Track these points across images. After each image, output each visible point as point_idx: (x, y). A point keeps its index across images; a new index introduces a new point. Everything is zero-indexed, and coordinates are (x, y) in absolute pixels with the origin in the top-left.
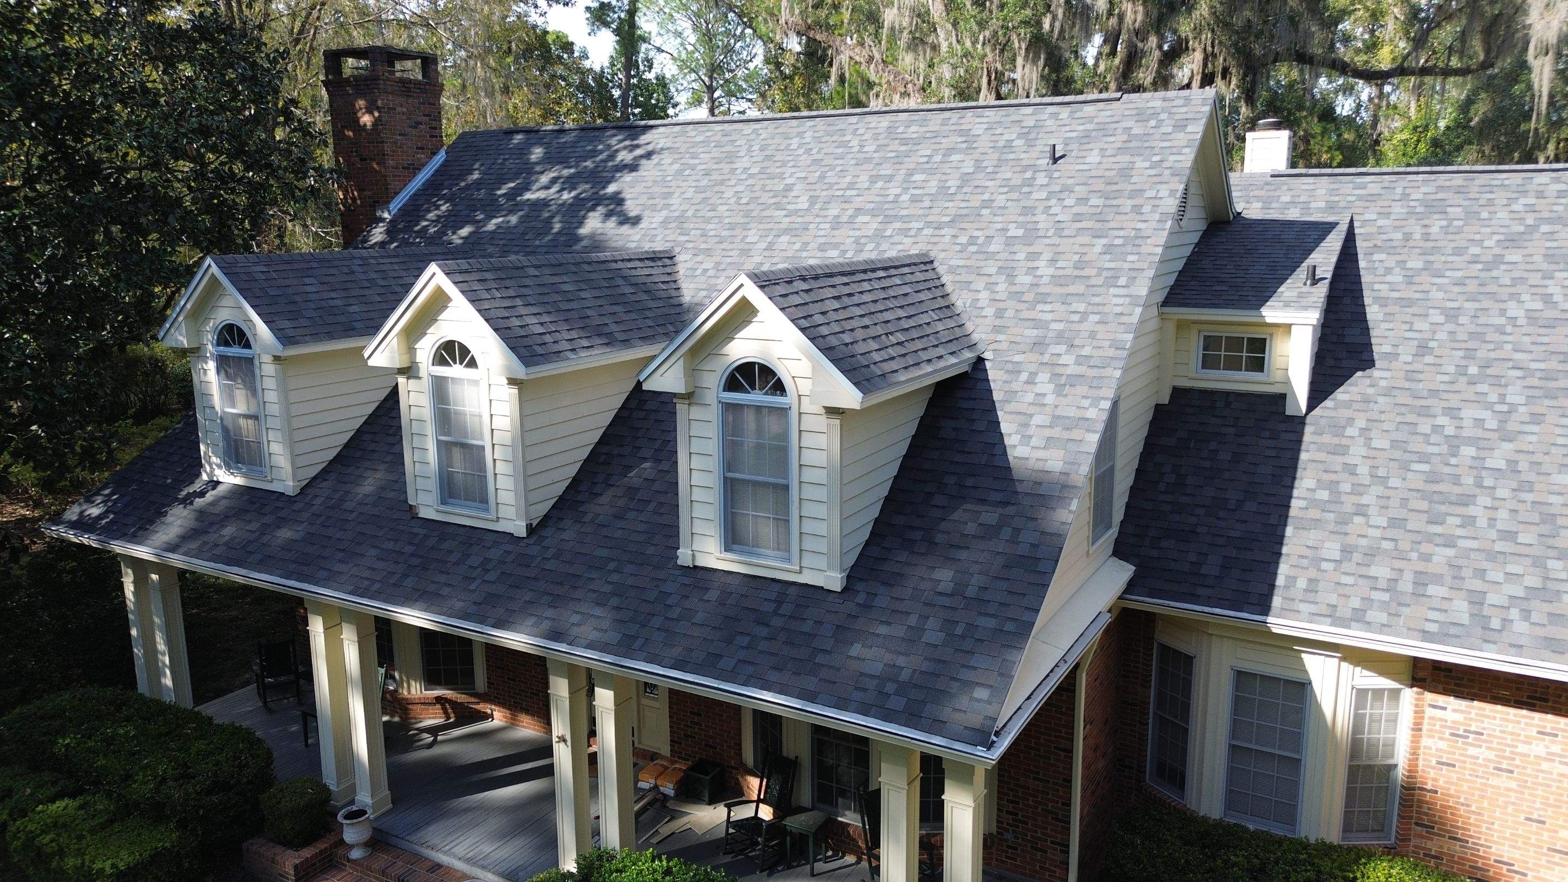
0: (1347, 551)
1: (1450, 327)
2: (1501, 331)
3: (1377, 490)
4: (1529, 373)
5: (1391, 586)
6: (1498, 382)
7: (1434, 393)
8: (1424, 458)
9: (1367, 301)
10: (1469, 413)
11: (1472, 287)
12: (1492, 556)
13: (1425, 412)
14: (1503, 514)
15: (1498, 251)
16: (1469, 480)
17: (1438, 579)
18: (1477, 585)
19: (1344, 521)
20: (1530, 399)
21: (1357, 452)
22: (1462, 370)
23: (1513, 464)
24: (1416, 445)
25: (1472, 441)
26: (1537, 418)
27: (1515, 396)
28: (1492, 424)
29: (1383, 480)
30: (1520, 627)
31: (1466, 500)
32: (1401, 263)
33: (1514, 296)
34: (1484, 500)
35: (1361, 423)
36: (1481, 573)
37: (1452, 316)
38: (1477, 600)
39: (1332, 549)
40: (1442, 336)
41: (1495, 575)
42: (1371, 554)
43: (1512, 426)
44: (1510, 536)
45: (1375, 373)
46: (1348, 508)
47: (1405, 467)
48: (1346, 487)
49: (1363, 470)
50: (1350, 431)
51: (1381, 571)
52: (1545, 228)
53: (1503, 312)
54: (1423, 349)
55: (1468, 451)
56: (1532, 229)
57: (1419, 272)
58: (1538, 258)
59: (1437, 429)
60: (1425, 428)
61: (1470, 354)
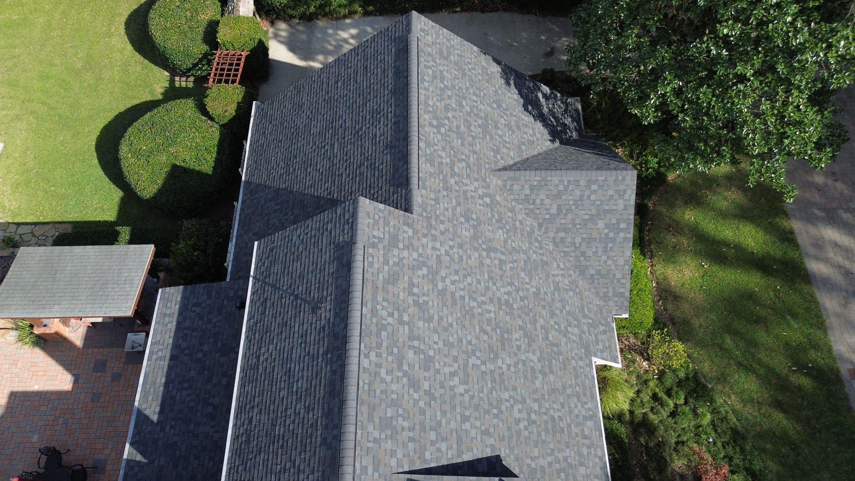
0: (582, 464)
1: (472, 419)
2: (472, 397)
3: (556, 454)
4: (493, 388)
5: (589, 447)
6: (500, 401)
7: (509, 429)
8: (539, 434)
9: (459, 460)
10: (517, 415)
11: (447, 407)
12: (571, 412)
13: (519, 433)
14: (555, 406)
15: (421, 393)
16: (545, 417)
17: (583, 430)
18: (581, 418)
19: (570, 466)
20: (507, 390)
21: (542, 462)
22: (496, 416)
23: (535, 401)
24: (534, 437)
25: (529, 415)
26: (515, 389)
27: (506, 396)
28: (520, 406)
29: (552, 451)
30: (590, 405)
31: (553, 418)
32: (433, 443)
33: (452, 388)
34: (552, 412)
35: (528, 461)
36: (577, 416)
37: (465, 419)
38: (586, 418)
39: (582, 470)
40: (478, 424)
41: (576, 411)
42: (581, 455)
43: (519, 398)
44: (562, 405)
45: (502, 455)
46: (566, 465)
47: (544, 442)
48: (558, 466)
49: (550, 459)
50: (533, 465)
51: (585, 451)
52: (405, 367)
53: (462, 395)
54: (486, 433)
55: (533, 416)
56: (405, 374)
57: (438, 434)
58: (426, 374)
59: (526, 428)
60: (526, 433)
61: (488, 412)
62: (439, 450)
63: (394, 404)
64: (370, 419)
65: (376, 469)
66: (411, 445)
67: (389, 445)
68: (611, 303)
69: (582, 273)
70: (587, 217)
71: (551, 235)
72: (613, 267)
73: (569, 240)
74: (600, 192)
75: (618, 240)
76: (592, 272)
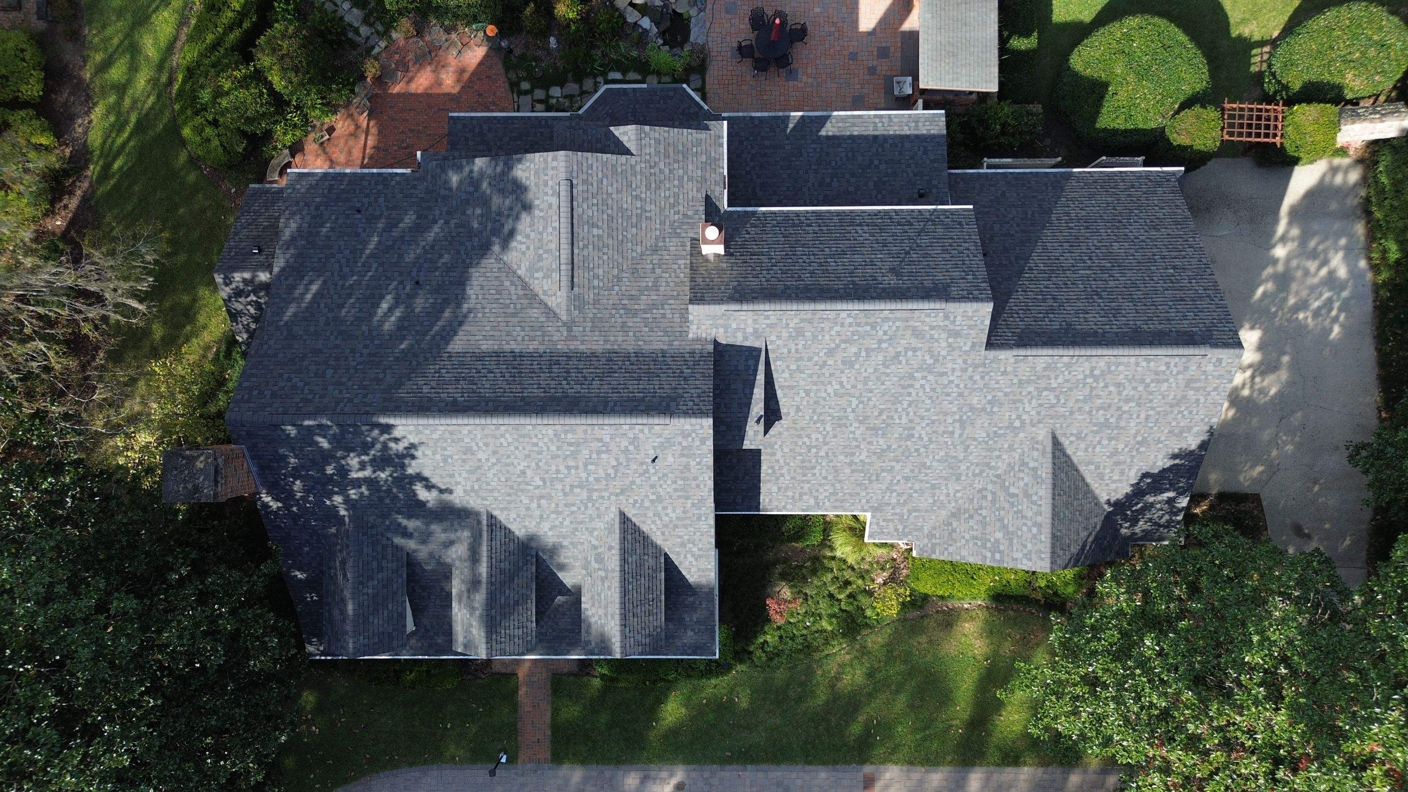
0: (779, 489)
1: (807, 398)
2: (824, 399)
3: (786, 467)
4: (833, 418)
5: (793, 498)
6: (823, 422)
7: (802, 429)
8: (800, 454)
9: (777, 387)
10: (814, 436)
11: (815, 378)
12: (820, 485)
13: (800, 436)
14: (824, 471)
15: (825, 358)
16: (814, 461)
17: (806, 494)
18: (816, 494)
19: (777, 479)
20: (834, 429)
21: (779, 455)
22: (811, 418)
23: (827, 453)
24: (798, 449)
25: (815, 447)
26: (835, 436)
27: (829, 428)
28: (821, 440)
29: (788, 464)
30: (827, 504)
31: (814, 468)
32: (788, 367)
33: (830, 383)
34: (818, 467)
35: (779, 443)
36: (817, 491)
37: (808, 394)
38: (816, 498)
39: (775, 489)
40: (805, 403)
41: (821, 490)
42: (787, 489)
43: (827, 440)
44: (825, 478)
45: (782, 422)
46: (778, 475)
47: (795, 458)
48: (777, 468)
49: (782, 461)
50: (776, 447)
51: (790, 494)
52: (843, 346)
53: (826, 391)
54: (798, 410)
55: (814, 450)
56: (838, 346)
57: (795, 371)
58: (839, 362)
59: (804, 443)
60: (800, 443)
61: (814, 412)
62: (783, 371)
63: (815, 337)
64: (802, 320)
65: (768, 325)
66: (785, 350)
67: (785, 334)
68: (926, 541)
69: (953, 515)
70: (1006, 522)
71: (990, 487)
72: (959, 544)
73: (984, 504)
74: (1030, 536)
75: (984, 551)
76: (955, 524)
